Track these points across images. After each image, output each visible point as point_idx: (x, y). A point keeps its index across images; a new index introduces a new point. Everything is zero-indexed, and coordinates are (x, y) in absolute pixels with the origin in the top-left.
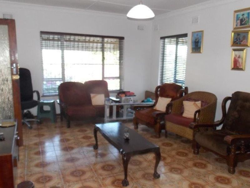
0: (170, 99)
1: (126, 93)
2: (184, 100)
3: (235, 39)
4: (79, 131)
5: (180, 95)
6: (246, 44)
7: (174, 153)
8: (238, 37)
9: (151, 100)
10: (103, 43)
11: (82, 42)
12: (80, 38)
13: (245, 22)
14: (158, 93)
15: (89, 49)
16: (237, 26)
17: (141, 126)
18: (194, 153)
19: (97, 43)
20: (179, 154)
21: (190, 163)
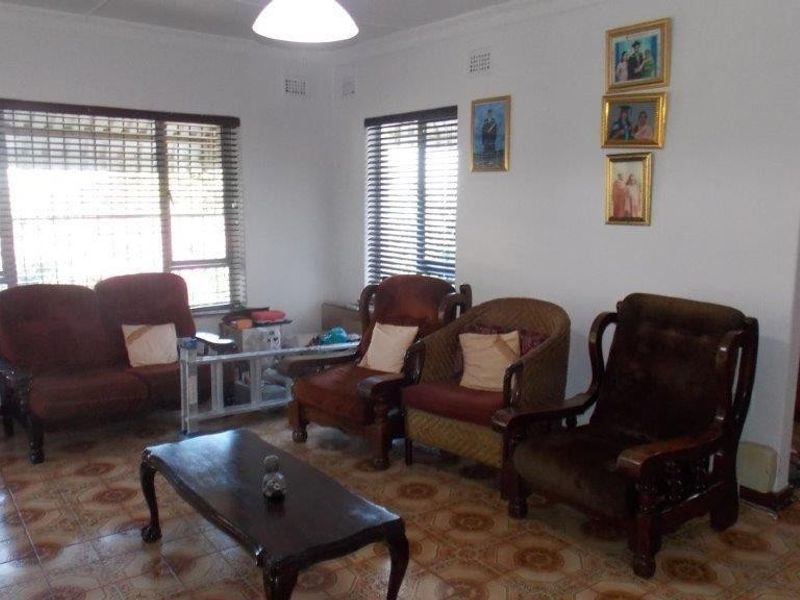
0: (414, 330)
1: (254, 314)
2: (461, 330)
3: (616, 123)
4: (80, 472)
5: (446, 314)
6: (650, 138)
7: (442, 520)
8: (624, 114)
9: (344, 334)
10: (160, 139)
11: (79, 135)
12: (70, 119)
13: (643, 68)
14: (372, 309)
15: (107, 162)
16: (617, 79)
17: (315, 431)
18: (512, 513)
19: (137, 137)
20: (462, 521)
21: (504, 555)
